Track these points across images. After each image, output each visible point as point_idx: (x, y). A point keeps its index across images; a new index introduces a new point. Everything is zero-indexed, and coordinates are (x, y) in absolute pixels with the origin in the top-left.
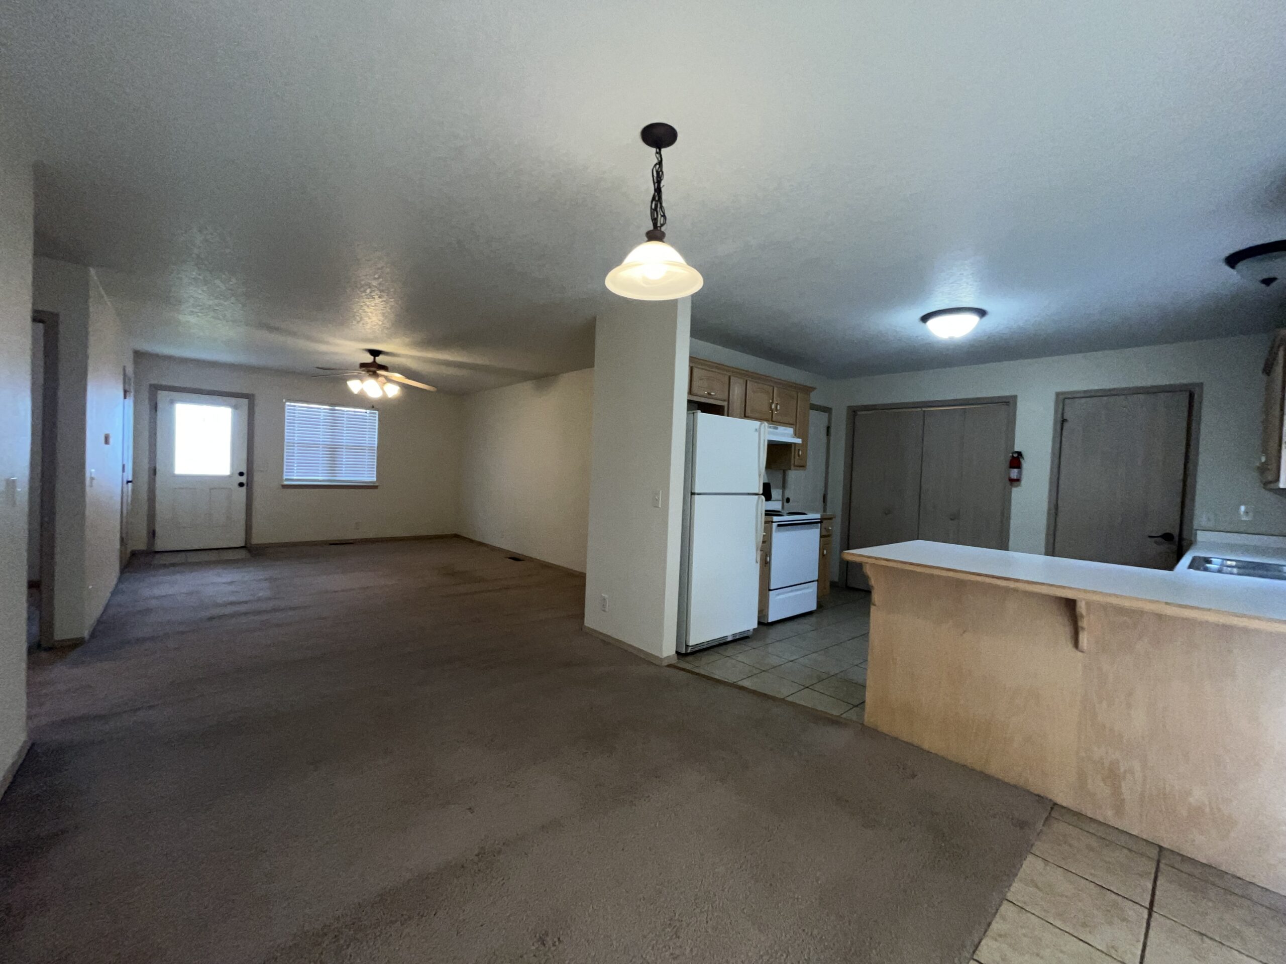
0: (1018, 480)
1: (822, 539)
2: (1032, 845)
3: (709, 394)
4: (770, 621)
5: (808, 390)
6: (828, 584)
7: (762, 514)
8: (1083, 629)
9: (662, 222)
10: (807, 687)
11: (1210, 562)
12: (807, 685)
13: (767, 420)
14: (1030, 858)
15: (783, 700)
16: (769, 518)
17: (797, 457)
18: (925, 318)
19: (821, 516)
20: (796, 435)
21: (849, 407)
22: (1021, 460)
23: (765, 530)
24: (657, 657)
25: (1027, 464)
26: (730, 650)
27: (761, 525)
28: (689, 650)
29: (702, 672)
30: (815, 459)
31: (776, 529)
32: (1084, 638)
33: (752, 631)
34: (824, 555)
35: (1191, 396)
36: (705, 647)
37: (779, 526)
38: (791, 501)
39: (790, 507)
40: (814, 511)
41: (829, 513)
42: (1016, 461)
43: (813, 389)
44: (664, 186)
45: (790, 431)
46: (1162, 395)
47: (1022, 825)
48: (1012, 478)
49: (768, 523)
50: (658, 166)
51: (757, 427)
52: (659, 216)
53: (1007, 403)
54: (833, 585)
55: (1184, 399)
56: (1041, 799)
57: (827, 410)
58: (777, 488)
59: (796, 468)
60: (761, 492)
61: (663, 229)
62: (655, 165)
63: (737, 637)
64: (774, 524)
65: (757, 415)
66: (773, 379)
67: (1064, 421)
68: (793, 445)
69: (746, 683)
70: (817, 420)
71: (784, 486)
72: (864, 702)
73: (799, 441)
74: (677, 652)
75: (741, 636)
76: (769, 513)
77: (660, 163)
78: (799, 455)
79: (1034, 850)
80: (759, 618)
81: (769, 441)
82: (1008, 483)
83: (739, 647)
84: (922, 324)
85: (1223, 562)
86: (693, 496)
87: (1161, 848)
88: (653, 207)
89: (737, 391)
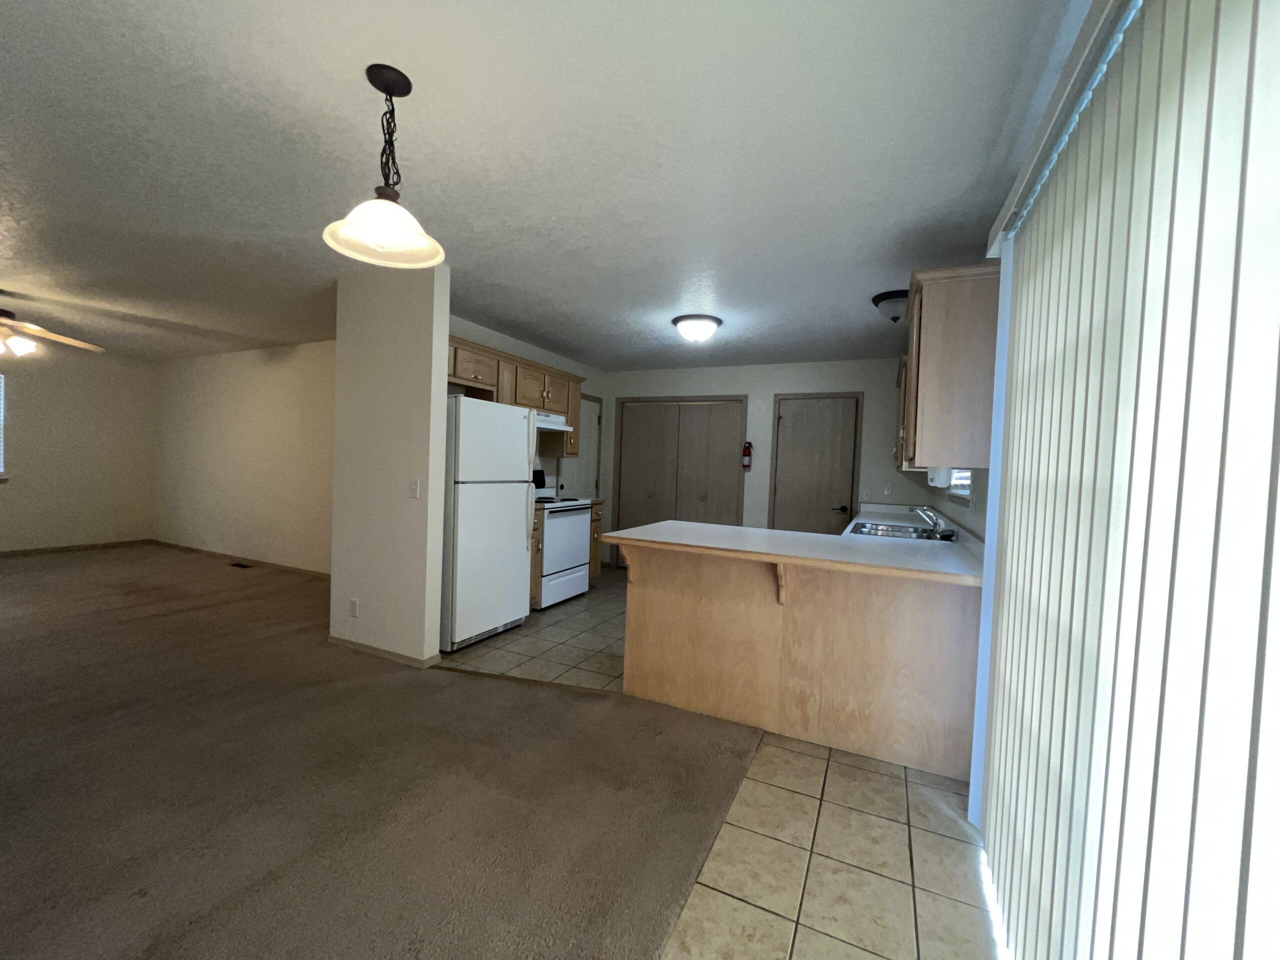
0: (749, 466)
1: (593, 524)
2: (747, 770)
3: (476, 377)
4: (543, 606)
5: (579, 380)
6: (599, 567)
7: (532, 502)
8: (782, 586)
9: (395, 180)
10: (574, 667)
11: (864, 527)
12: (574, 666)
13: (537, 407)
14: (745, 782)
15: (550, 685)
16: (540, 506)
17: (569, 445)
18: (676, 321)
19: (592, 501)
20: (568, 423)
21: (618, 399)
22: (751, 449)
23: (536, 517)
24: (417, 660)
25: (754, 452)
26: (499, 642)
27: (532, 512)
28: (455, 648)
29: (468, 669)
30: (587, 445)
31: (548, 515)
32: (783, 594)
33: (524, 618)
34: (594, 538)
35: (857, 401)
36: (473, 641)
37: (551, 512)
38: (565, 487)
39: (564, 494)
40: (587, 497)
41: (601, 498)
42: (747, 450)
43: (585, 379)
44: (396, 139)
45: (562, 419)
46: (841, 400)
47: (741, 755)
48: (745, 464)
49: (539, 511)
50: (388, 115)
51: (527, 414)
52: (392, 172)
53: (741, 401)
54: (604, 566)
55: (852, 403)
56: (755, 730)
57: (598, 400)
58: (551, 475)
59: (568, 455)
60: (531, 479)
61: (397, 188)
62: (385, 114)
63: (509, 627)
64: (545, 511)
65: (526, 402)
66: (542, 366)
67: (780, 417)
68: (565, 433)
69: (515, 673)
70: (588, 410)
71: (558, 474)
72: (622, 674)
73: (570, 429)
74: (441, 651)
75: (513, 626)
76: (540, 501)
77: (392, 112)
78: (571, 443)
79: (749, 774)
80: (531, 605)
81: (538, 428)
82: (742, 468)
83: (509, 636)
84: (672, 326)
85: (872, 527)
86: (456, 485)
87: (831, 749)
88: (384, 160)
89: (506, 377)
